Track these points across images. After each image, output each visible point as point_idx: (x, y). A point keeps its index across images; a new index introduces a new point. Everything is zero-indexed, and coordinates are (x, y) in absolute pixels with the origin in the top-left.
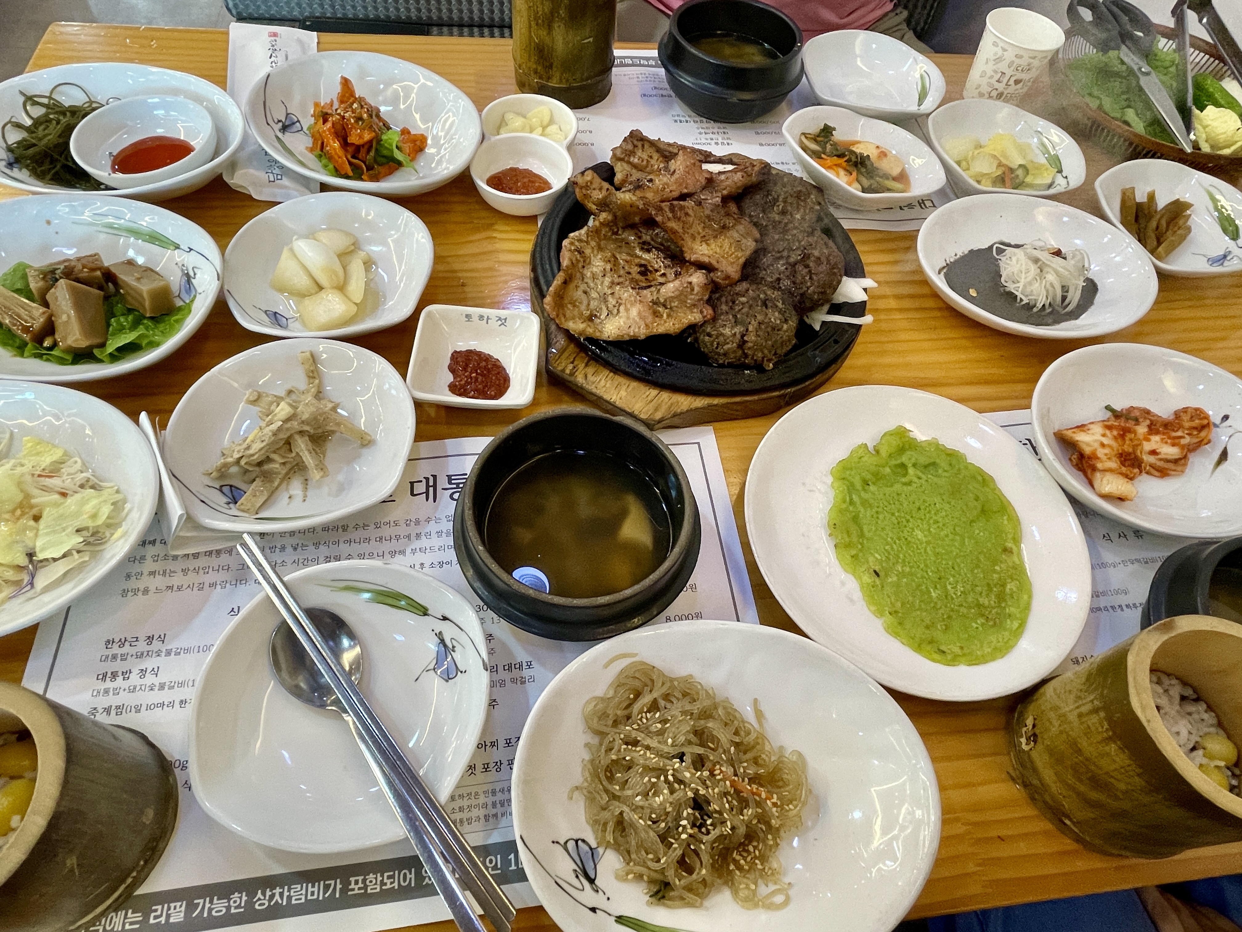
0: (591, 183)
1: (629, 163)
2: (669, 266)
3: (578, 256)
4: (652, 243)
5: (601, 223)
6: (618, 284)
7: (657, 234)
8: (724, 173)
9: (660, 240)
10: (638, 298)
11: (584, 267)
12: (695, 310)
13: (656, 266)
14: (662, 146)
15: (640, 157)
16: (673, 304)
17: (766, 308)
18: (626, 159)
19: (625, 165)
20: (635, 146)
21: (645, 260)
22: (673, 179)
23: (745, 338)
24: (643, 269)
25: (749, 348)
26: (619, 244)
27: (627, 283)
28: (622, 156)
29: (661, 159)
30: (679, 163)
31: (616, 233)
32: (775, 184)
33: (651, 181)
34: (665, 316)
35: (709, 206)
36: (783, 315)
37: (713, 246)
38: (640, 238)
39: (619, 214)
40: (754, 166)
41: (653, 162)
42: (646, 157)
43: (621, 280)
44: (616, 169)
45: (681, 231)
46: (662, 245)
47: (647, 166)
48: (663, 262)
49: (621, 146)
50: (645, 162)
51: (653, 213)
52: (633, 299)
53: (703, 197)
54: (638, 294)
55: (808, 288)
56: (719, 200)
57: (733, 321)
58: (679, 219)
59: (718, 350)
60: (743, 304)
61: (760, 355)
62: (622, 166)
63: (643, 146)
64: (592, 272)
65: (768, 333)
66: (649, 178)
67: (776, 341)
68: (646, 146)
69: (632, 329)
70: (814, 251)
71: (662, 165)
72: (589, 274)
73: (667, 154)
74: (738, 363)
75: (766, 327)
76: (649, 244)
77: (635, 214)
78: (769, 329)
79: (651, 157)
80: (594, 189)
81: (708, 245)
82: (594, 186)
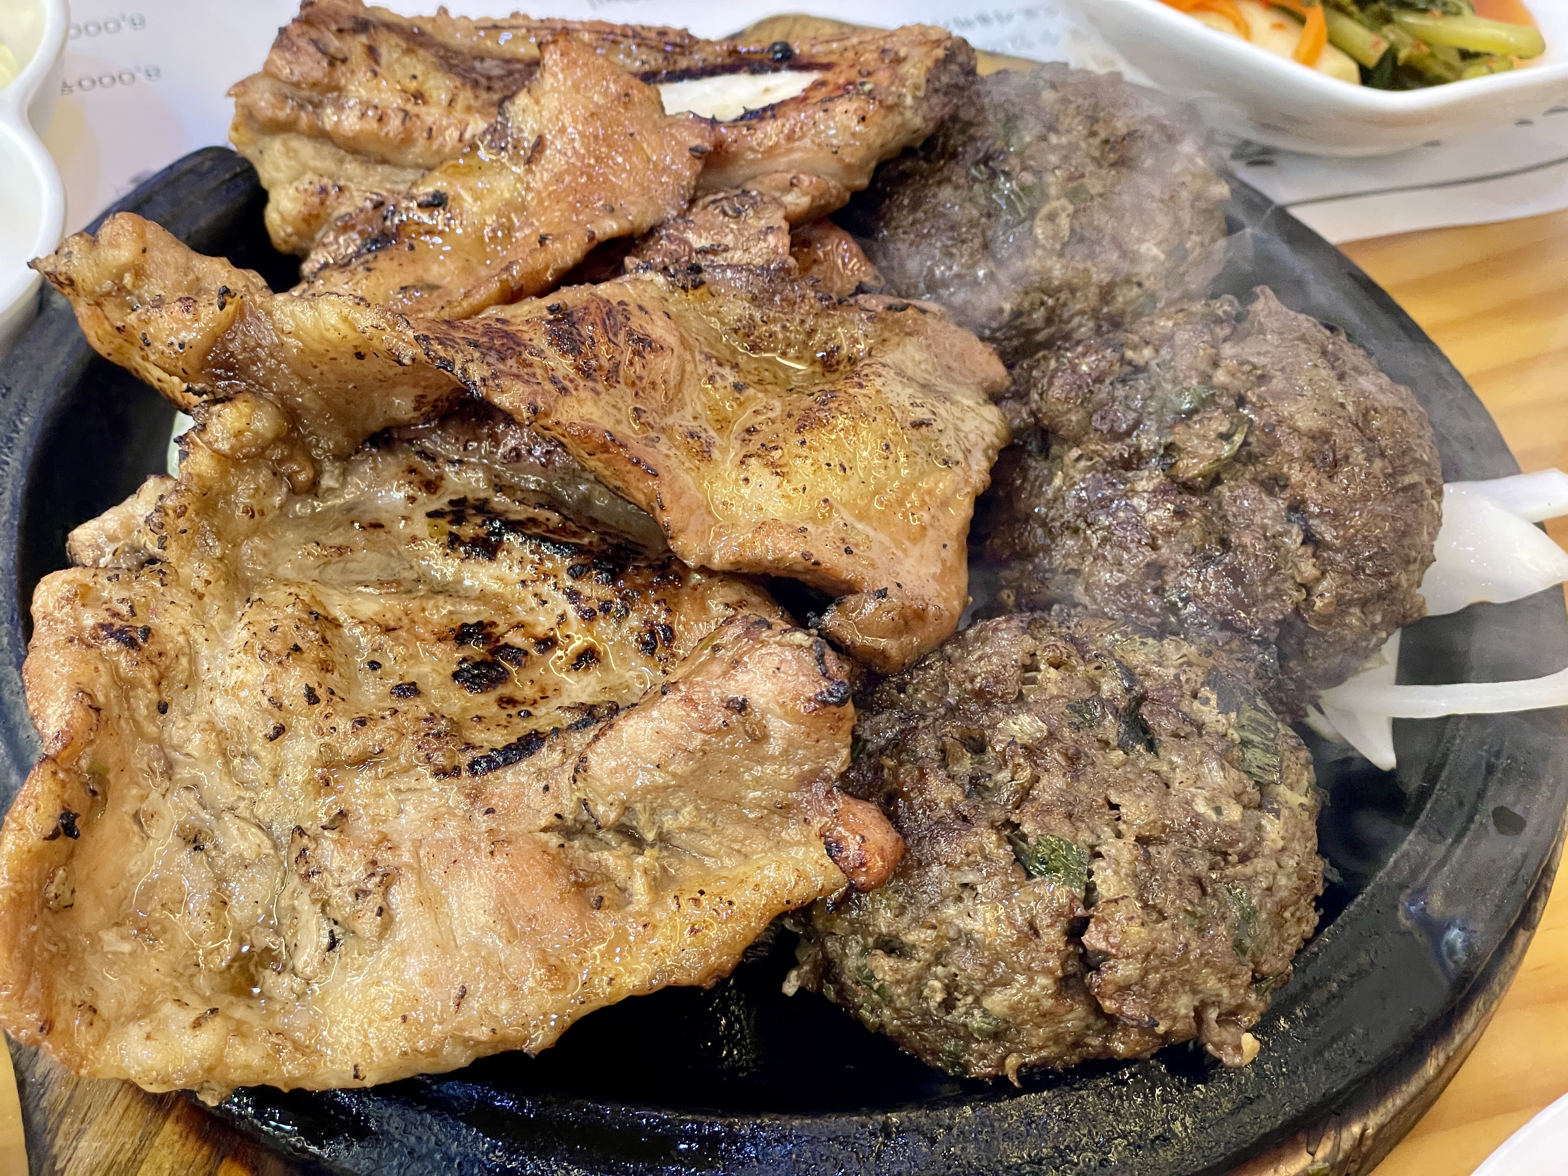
0: (139, 273)
1: (320, 135)
2: (606, 608)
3: (123, 661)
4: (500, 500)
5: (221, 458)
6: (363, 761)
7: (516, 455)
8: (772, 111)
9: (531, 482)
10: (483, 823)
11: (163, 708)
12: (792, 832)
13: (544, 623)
14: (459, 39)
15: (366, 105)
16: (669, 822)
17: (1151, 746)
18: (304, 119)
19: (306, 149)
20: (334, 61)
21: (483, 597)
22: (541, 177)
23: (1093, 939)
24: (476, 650)
25: (1124, 989)
26: (337, 539)
27: (408, 746)
28: (284, 113)
29: (466, 96)
30: (551, 102)
31: (313, 489)
32: (1011, 122)
33: (437, 202)
34: (639, 886)
35: (740, 280)
36: (1240, 765)
37: (803, 470)
38: (431, 486)
39: (303, 398)
40: (898, 61)
41: (431, 115)
42: (397, 101)
43: (374, 736)
44: (267, 173)
45: (628, 430)
46: (552, 502)
47: (407, 140)
48: (573, 595)
49: (268, 73)
50: (394, 124)
51: (476, 372)
52: (452, 829)
53: (698, 241)
54: (474, 796)
55: (1307, 587)
56: (780, 242)
57: (1003, 854)
58: (612, 376)
59: (957, 1015)
60: (1032, 751)
61: (1184, 1005)
62: (289, 152)
63: (372, 52)
64: (211, 726)
65: (1198, 881)
66: (425, 190)
67: (1249, 916)
68: (384, 51)
69: (474, 1005)
70: (1287, 409)
71: (477, 125)
72: (196, 743)
73: (492, 67)
74: (1073, 1059)
75: (1184, 856)
76: (483, 508)
77: (387, 384)
78: (1200, 865)
79: (419, 96)
80: (159, 303)
81: (778, 470)
82: (153, 288)
